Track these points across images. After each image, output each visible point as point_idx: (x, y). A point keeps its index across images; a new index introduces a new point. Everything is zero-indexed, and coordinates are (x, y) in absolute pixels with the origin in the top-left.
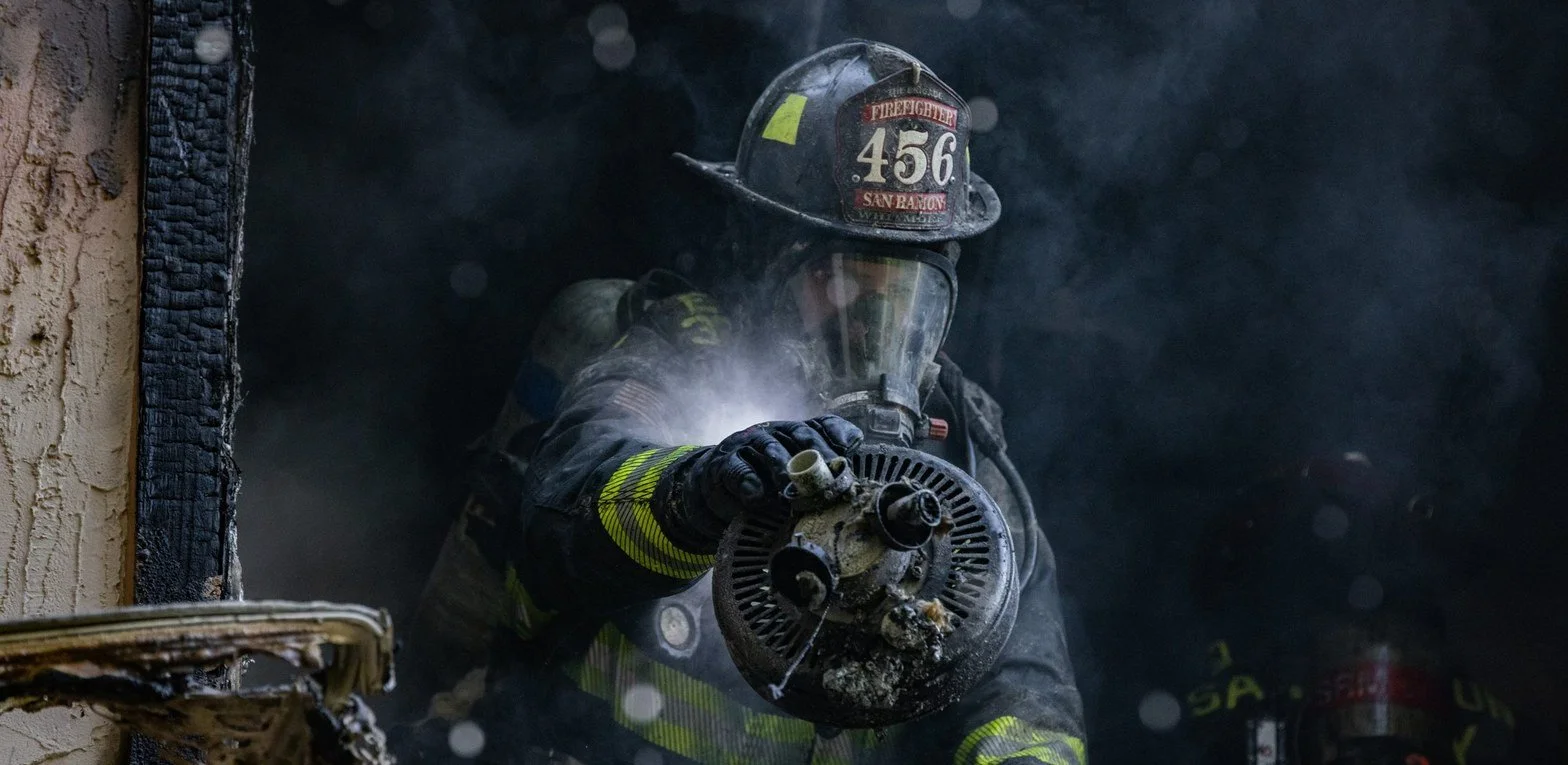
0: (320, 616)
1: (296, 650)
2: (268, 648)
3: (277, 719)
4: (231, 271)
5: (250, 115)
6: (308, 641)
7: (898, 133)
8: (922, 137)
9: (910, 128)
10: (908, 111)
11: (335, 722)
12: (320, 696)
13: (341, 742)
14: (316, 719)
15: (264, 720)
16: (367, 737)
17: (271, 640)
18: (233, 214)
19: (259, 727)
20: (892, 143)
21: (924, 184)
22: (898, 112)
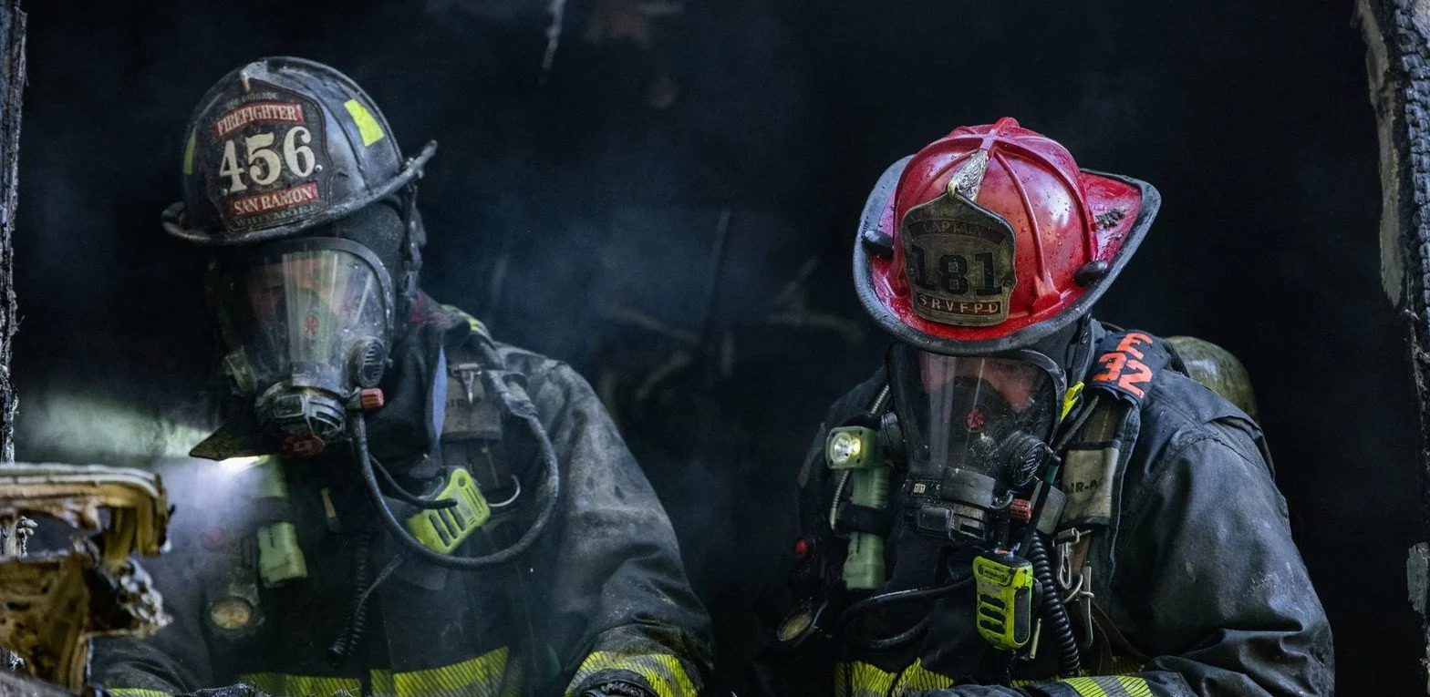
0: (97, 479)
1: (74, 512)
2: (47, 509)
3: (56, 583)
4: (6, 204)
5: (23, 58)
6: (86, 503)
7: (244, 140)
8: (268, 139)
9: (255, 134)
10: (248, 118)
11: (112, 582)
12: (97, 557)
13: (118, 601)
14: (94, 580)
15: (44, 583)
16: (144, 598)
17: (49, 501)
18: (7, 151)
19: (39, 590)
20: (241, 151)
21: (283, 180)
22: (239, 122)
